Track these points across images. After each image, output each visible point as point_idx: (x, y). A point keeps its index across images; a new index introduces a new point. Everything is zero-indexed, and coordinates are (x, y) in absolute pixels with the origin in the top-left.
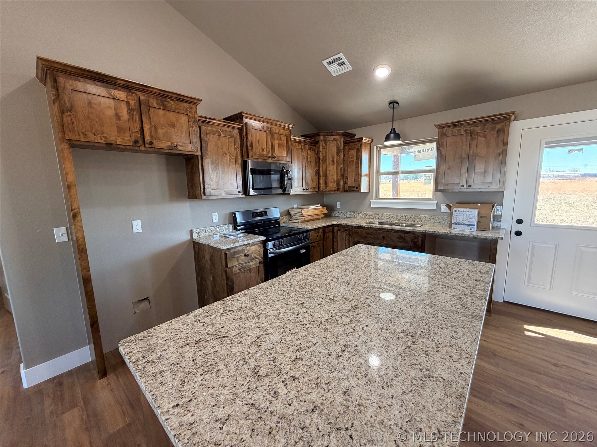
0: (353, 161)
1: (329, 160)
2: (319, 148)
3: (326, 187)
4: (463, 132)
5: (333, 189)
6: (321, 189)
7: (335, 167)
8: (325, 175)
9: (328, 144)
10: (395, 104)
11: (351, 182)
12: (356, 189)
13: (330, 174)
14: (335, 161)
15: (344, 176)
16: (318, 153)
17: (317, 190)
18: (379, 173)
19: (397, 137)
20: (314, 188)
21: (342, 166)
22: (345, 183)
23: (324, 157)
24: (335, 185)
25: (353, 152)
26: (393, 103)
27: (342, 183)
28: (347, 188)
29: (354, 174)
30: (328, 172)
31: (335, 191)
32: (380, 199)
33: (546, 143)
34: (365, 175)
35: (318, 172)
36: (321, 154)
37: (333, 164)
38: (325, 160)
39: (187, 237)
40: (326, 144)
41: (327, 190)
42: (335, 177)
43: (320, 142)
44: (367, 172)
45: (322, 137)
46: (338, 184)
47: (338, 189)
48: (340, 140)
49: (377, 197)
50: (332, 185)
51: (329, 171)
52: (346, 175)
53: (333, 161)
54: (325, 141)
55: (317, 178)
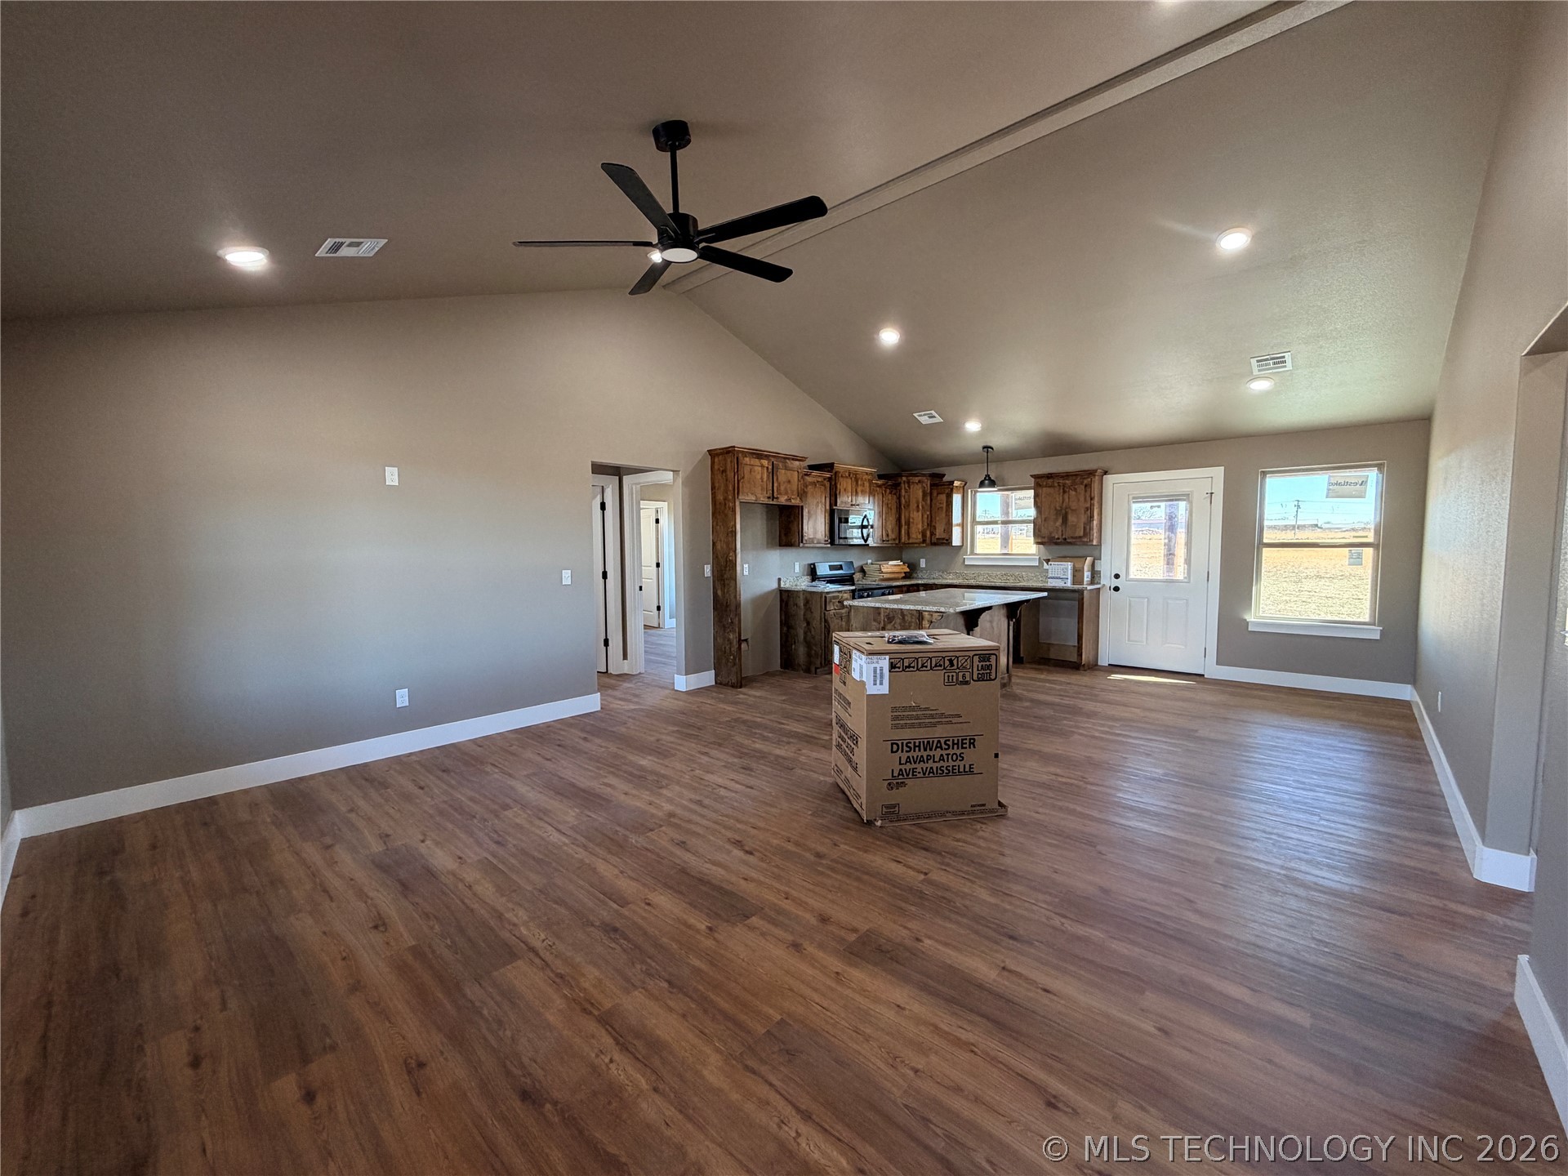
0: (942, 508)
1: (913, 506)
2: (900, 491)
3: (909, 539)
4: (1056, 485)
5: (917, 541)
6: (903, 540)
7: (920, 513)
8: (908, 523)
9: (912, 487)
10: (990, 449)
11: (939, 533)
12: (947, 541)
13: (913, 523)
14: (921, 507)
15: (931, 525)
16: (899, 498)
17: (897, 542)
18: (975, 522)
19: (992, 483)
20: (894, 540)
21: (928, 513)
22: (932, 534)
23: (906, 502)
24: (920, 536)
25: (943, 497)
26: (987, 448)
27: (928, 533)
28: (934, 540)
29: (944, 522)
30: (911, 520)
31: (919, 544)
32: (976, 554)
33: (1134, 498)
34: (958, 525)
35: (899, 520)
36: (903, 499)
37: (918, 511)
38: (908, 505)
39: (775, 586)
40: (909, 487)
41: (911, 541)
42: (920, 526)
43: (903, 485)
44: (960, 521)
45: (904, 479)
46: (924, 535)
47: (924, 541)
48: (928, 482)
49: (972, 553)
50: (916, 536)
51: (913, 519)
52: (933, 524)
53: (918, 506)
54: (908, 482)
55: (897, 528)
